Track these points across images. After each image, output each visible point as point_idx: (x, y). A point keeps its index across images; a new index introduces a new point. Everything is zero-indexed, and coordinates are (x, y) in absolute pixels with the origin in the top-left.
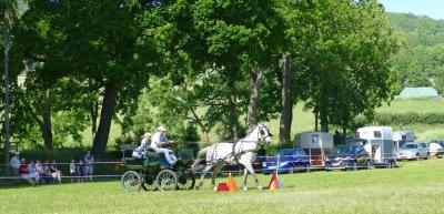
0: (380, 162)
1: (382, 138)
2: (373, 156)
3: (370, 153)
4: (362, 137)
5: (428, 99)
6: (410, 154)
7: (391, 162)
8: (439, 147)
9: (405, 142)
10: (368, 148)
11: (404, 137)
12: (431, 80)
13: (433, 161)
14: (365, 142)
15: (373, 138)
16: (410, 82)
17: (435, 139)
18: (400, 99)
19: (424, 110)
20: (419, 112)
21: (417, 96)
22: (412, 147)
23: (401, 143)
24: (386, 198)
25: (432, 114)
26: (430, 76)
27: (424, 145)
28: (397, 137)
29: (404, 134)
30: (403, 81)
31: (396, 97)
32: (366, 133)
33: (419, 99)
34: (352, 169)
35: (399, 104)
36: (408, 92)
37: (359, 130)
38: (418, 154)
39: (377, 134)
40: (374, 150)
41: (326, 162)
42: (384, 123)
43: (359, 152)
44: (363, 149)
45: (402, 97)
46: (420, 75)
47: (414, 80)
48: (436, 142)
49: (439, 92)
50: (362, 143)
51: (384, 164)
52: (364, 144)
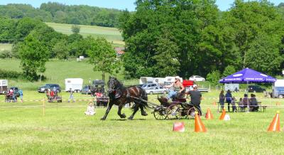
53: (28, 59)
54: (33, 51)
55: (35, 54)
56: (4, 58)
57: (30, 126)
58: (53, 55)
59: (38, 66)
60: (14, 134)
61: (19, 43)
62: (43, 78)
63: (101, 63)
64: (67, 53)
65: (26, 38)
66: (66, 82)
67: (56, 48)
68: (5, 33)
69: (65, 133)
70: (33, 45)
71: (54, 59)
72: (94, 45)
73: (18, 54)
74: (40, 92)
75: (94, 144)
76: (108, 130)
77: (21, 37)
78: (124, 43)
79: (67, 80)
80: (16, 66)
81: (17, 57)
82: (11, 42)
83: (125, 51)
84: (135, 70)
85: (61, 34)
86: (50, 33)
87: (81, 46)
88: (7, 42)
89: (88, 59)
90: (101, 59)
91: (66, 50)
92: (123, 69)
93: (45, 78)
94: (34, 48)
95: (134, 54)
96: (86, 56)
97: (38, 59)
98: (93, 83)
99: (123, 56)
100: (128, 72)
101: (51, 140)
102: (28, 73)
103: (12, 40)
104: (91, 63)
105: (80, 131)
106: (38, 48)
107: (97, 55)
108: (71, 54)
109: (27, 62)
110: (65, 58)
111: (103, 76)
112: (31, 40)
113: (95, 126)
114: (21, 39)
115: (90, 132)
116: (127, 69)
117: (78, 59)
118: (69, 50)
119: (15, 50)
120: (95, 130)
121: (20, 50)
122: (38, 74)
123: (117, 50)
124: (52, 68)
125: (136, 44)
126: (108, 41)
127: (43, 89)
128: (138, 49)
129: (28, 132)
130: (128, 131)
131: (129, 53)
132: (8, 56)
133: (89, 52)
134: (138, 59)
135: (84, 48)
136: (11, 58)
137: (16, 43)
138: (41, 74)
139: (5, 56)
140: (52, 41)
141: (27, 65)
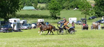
0: (16, 30)
1: (17, 22)
2: (14, 28)
3: (13, 27)
4: (10, 22)
5: (32, 10)
6: (26, 27)
7: (19, 30)
8: (35, 25)
9: (24, 24)
10: (12, 25)
11: (24, 22)
12: (33, 4)
13: (33, 30)
14: (11, 23)
15: (14, 22)
16: (26, 5)
17: (34, 23)
18: (23, 10)
19: (30, 13)
20: (29, 14)
22: (26, 25)
23: (23, 24)
24: (16, 42)
25: (33, 15)
26: (32, 3)
27: (30, 25)
28: (22, 22)
29: (24, 21)
30: (24, 4)
32: (12, 20)
33: (29, 10)
34: (7, 32)
35: (23, 11)
36: (26, 8)
37: (9, 20)
38: (28, 27)
39: (15, 21)
40: (14, 26)
42: (18, 18)
43: (9, 27)
44: (11, 26)
45: (24, 9)
46: (29, 3)
47: (27, 4)
48: (34, 24)
49: (35, 8)
50: (10, 24)
51: (17, 31)
52: (11, 24)
54: (55, 6)
55: (56, 7)
56: (42, 10)
57: (55, 38)
58: (63, 8)
59: (57, 13)
60: (48, 42)
61: (48, 3)
62: (59, 18)
63: (85, 11)
64: (69, 7)
65: (51, 1)
66: (69, 20)
67: (64, 5)
69: (70, 41)
70: (54, 4)
71: (63, 10)
72: (81, 3)
73: (48, 8)
74: (58, 24)
75: (83, 46)
76: (89, 40)
78: (94, 2)
79: (69, 18)
80: (47, 13)
81: (48, 9)
82: (45, 3)
83: (95, 5)
84: (100, 14)
87: (75, 4)
88: (43, 3)
89: (78, 9)
90: (85, 9)
91: (69, 6)
92: (94, 13)
93: (60, 18)
94: (55, 5)
95: (99, 6)
96: (78, 8)
97: (57, 10)
98: (81, 19)
99: (94, 7)
100: (96, 14)
101: (64, 44)
102: (53, 16)
103: (45, 2)
104: (80, 11)
105: (77, 40)
106: (57, 5)
107: (83, 7)
108: (71, 7)
109: (52, 11)
110: (69, 9)
111: (86, 16)
112: (53, 2)
113: (83, 38)
114: (49, 1)
115: (81, 40)
116: (96, 13)
117: (74, 9)
118: (70, 5)
119: (47, 6)
120: (83, 39)
121: (49, 6)
122: (57, 16)
123: (91, 5)
124: (63, 14)
125: (100, 2)
126: (87, 1)
127: (59, 23)
128: (101, 4)
129: (54, 41)
130: (98, 40)
131: (97, 6)
133: (79, 6)
134: (101, 8)
135: (77, 5)
136: (45, 10)
137: (47, 3)
138: (58, 16)
139: (43, 9)
140: (63, 2)
141: (52, 13)
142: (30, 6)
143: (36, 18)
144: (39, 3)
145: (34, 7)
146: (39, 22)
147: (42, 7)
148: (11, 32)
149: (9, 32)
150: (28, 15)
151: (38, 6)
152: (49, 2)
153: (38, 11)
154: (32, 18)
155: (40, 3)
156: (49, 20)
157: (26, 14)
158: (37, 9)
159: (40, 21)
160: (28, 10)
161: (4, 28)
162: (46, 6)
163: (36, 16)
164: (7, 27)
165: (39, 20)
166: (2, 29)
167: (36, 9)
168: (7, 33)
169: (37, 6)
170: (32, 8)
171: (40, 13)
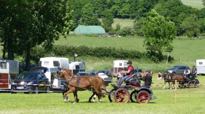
0: (57, 87)
2: (52, 82)
3: (50, 80)
4: (43, 65)
5: (98, 35)
10: (48, 75)
11: (77, 67)
14: (46, 70)
15: (53, 67)
16: (83, 21)
17: (103, 69)
18: (74, 35)
19: (94, 44)
20: (89, 46)
21: (88, 33)
23: (75, 72)
25: (100, 49)
26: (100, 17)
27: (93, 74)
28: (72, 66)
29: (77, 63)
30: (79, 19)
31: (71, 33)
32: (47, 62)
33: (90, 36)
34: (34, 93)
35: (74, 38)
36: (81, 29)
37: (41, 59)
39: (56, 63)
40: (53, 78)
41: (12, 86)
43: (41, 78)
44: (44, 76)
45: (76, 33)
46: (92, 16)
47: (86, 19)
48: (103, 72)
49: (107, 31)
50: (43, 71)
51: (60, 90)
52: (45, 72)
53: (152, 36)
56: (124, 35)
58: (181, 32)
61: (142, 18)
62: (170, 59)
64: (198, 30)
66: (198, 64)
67: (184, 24)
68: (126, 8)
71: (181, 37)
73: (141, 30)
77: (144, 11)
79: (198, 61)
80: (138, 44)
81: (140, 35)
82: (133, 17)
85: (190, 8)
86: (178, 7)
88: (127, 17)
91: (196, 26)
93: (173, 59)
97: (165, 35)
102: (153, 54)
103: (133, 15)
108: (201, 31)
110: (195, 35)
114: (144, 14)
118: (200, 26)
119: (138, 26)
121: (143, 27)
122: (164, 54)
127: (170, 72)
132: (130, 33)
136: (133, 35)
137: (138, 19)
138: (168, 54)
139: (126, 33)
140: (180, 16)
141: (151, 44)
142: (92, 25)
143: (108, 56)
144: (116, 17)
145: (103, 27)
146: (116, 68)
147: (125, 28)
148: (46, 92)
149: (39, 93)
150: (86, 48)
151: (114, 26)
152: (143, 16)
153: (113, 38)
154: (98, 56)
155: (120, 17)
156: (145, 64)
157: (82, 45)
158: (112, 34)
159: (121, 65)
160: (87, 35)
161: (28, 82)
162: (135, 26)
163: (110, 51)
164: (36, 78)
165: (117, 63)
166: (22, 83)
167: (110, 34)
168: (34, 95)
169: (111, 26)
170: (99, 30)
171: (119, 43)
